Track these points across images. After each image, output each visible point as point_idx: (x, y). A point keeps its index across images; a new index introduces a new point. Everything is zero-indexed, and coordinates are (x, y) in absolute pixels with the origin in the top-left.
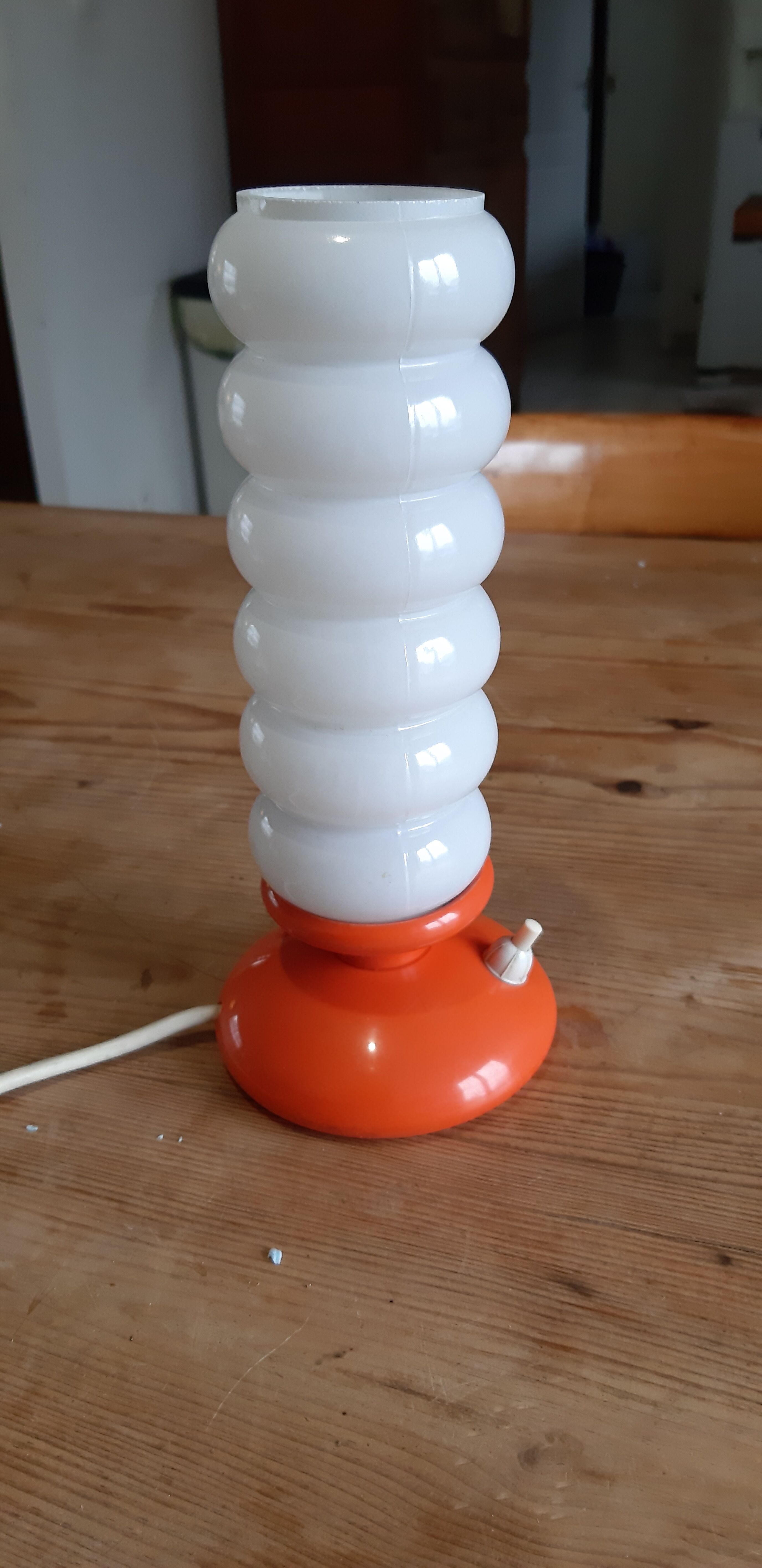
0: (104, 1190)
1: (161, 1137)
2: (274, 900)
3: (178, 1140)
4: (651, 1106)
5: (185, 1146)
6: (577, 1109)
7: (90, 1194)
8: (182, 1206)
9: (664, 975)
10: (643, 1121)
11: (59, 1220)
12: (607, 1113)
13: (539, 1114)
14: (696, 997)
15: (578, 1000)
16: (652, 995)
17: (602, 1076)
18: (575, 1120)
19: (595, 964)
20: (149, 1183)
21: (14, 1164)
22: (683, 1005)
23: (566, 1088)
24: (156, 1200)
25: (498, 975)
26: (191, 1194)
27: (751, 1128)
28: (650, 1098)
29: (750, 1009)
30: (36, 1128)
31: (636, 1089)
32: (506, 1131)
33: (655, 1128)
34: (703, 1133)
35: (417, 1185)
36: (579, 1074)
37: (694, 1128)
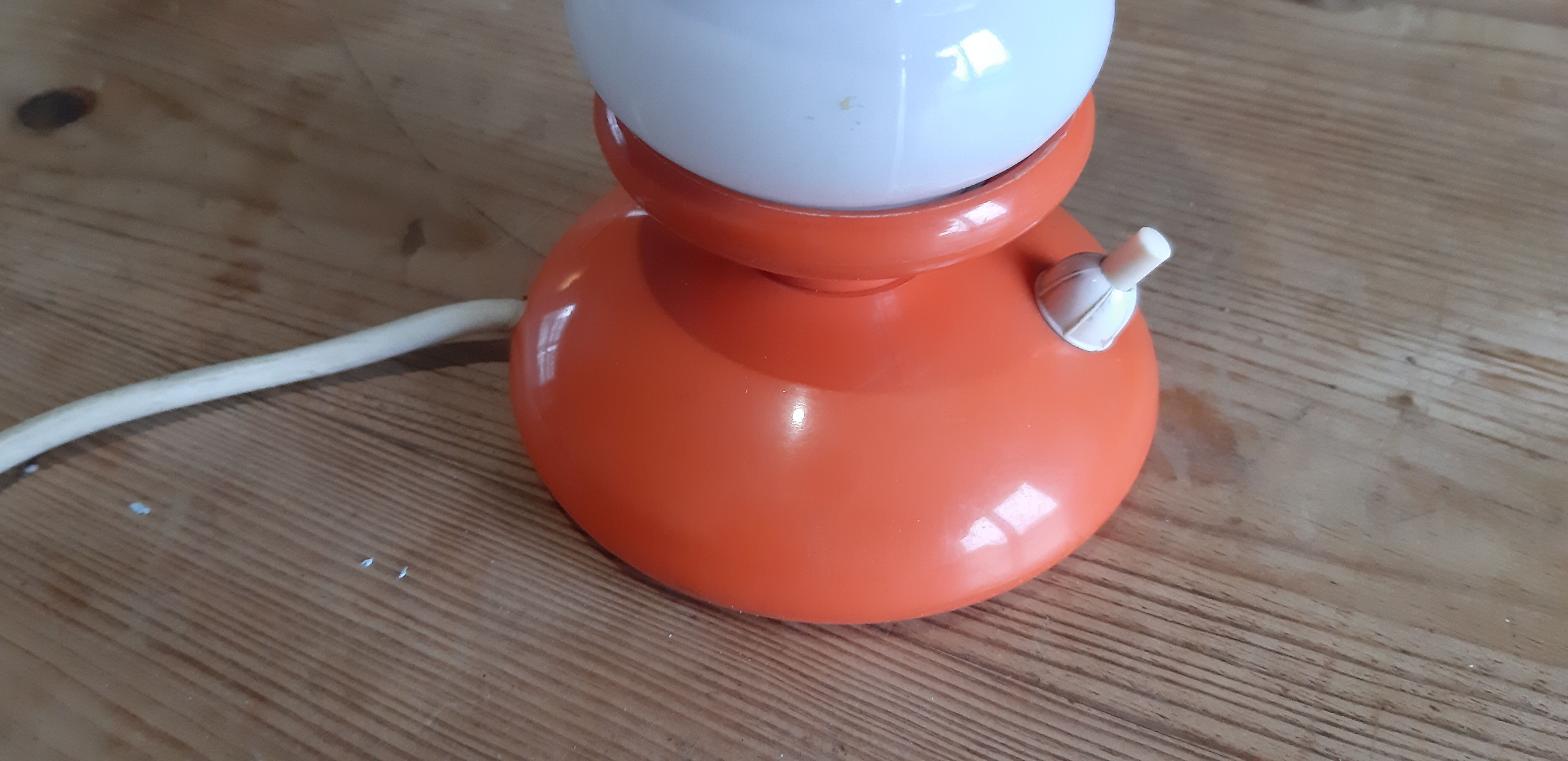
0: (235, 664)
1: (369, 562)
2: (615, 127)
3: (399, 574)
4: (1328, 629)
5: (408, 589)
6: (1181, 616)
7: (206, 670)
8: (372, 728)
9: (1356, 347)
10: (1310, 662)
11: (133, 719)
12: (1239, 633)
13: (1103, 618)
14: (1417, 401)
15: (1193, 381)
16: (1333, 387)
17: (1230, 549)
18: (1174, 642)
19: (1227, 310)
20: (323, 664)
21: (87, 580)
22: (1392, 414)
23: (1159, 566)
24: (328, 704)
25: (1059, 330)
26: (396, 699)
27: (1527, 708)
28: (1326, 613)
29: (1522, 440)
30: (147, 510)
31: (1294, 586)
32: (1032, 647)
33: (1337, 684)
34: (1433, 708)
35: (842, 748)
36: (1184, 537)
37: (1415, 694)
